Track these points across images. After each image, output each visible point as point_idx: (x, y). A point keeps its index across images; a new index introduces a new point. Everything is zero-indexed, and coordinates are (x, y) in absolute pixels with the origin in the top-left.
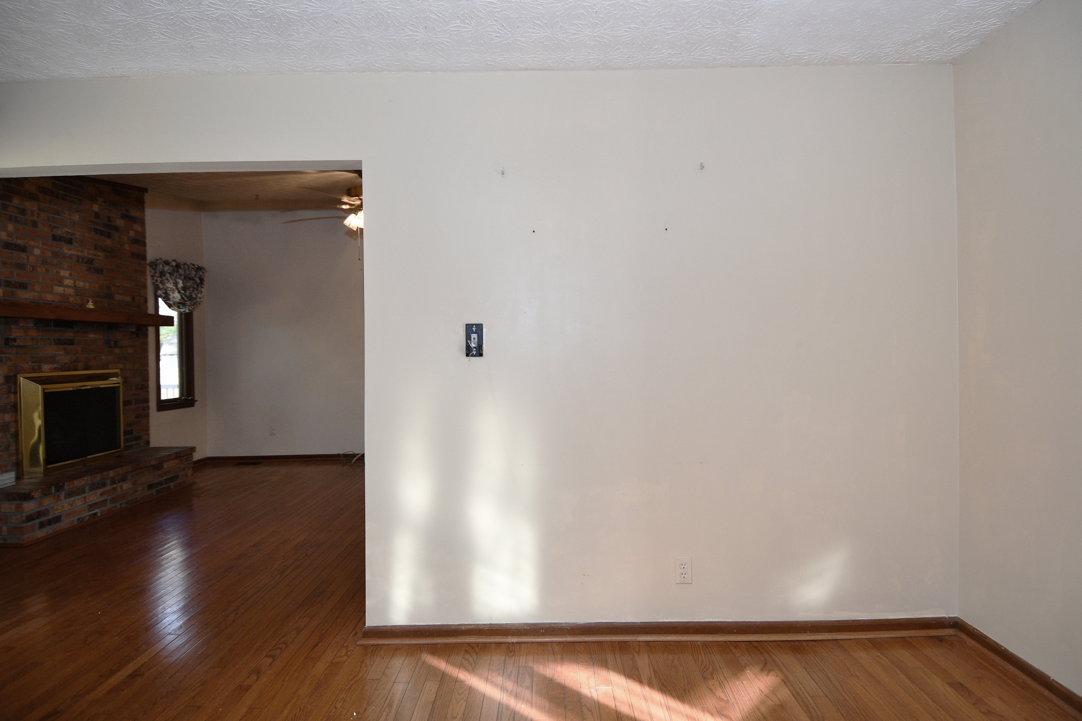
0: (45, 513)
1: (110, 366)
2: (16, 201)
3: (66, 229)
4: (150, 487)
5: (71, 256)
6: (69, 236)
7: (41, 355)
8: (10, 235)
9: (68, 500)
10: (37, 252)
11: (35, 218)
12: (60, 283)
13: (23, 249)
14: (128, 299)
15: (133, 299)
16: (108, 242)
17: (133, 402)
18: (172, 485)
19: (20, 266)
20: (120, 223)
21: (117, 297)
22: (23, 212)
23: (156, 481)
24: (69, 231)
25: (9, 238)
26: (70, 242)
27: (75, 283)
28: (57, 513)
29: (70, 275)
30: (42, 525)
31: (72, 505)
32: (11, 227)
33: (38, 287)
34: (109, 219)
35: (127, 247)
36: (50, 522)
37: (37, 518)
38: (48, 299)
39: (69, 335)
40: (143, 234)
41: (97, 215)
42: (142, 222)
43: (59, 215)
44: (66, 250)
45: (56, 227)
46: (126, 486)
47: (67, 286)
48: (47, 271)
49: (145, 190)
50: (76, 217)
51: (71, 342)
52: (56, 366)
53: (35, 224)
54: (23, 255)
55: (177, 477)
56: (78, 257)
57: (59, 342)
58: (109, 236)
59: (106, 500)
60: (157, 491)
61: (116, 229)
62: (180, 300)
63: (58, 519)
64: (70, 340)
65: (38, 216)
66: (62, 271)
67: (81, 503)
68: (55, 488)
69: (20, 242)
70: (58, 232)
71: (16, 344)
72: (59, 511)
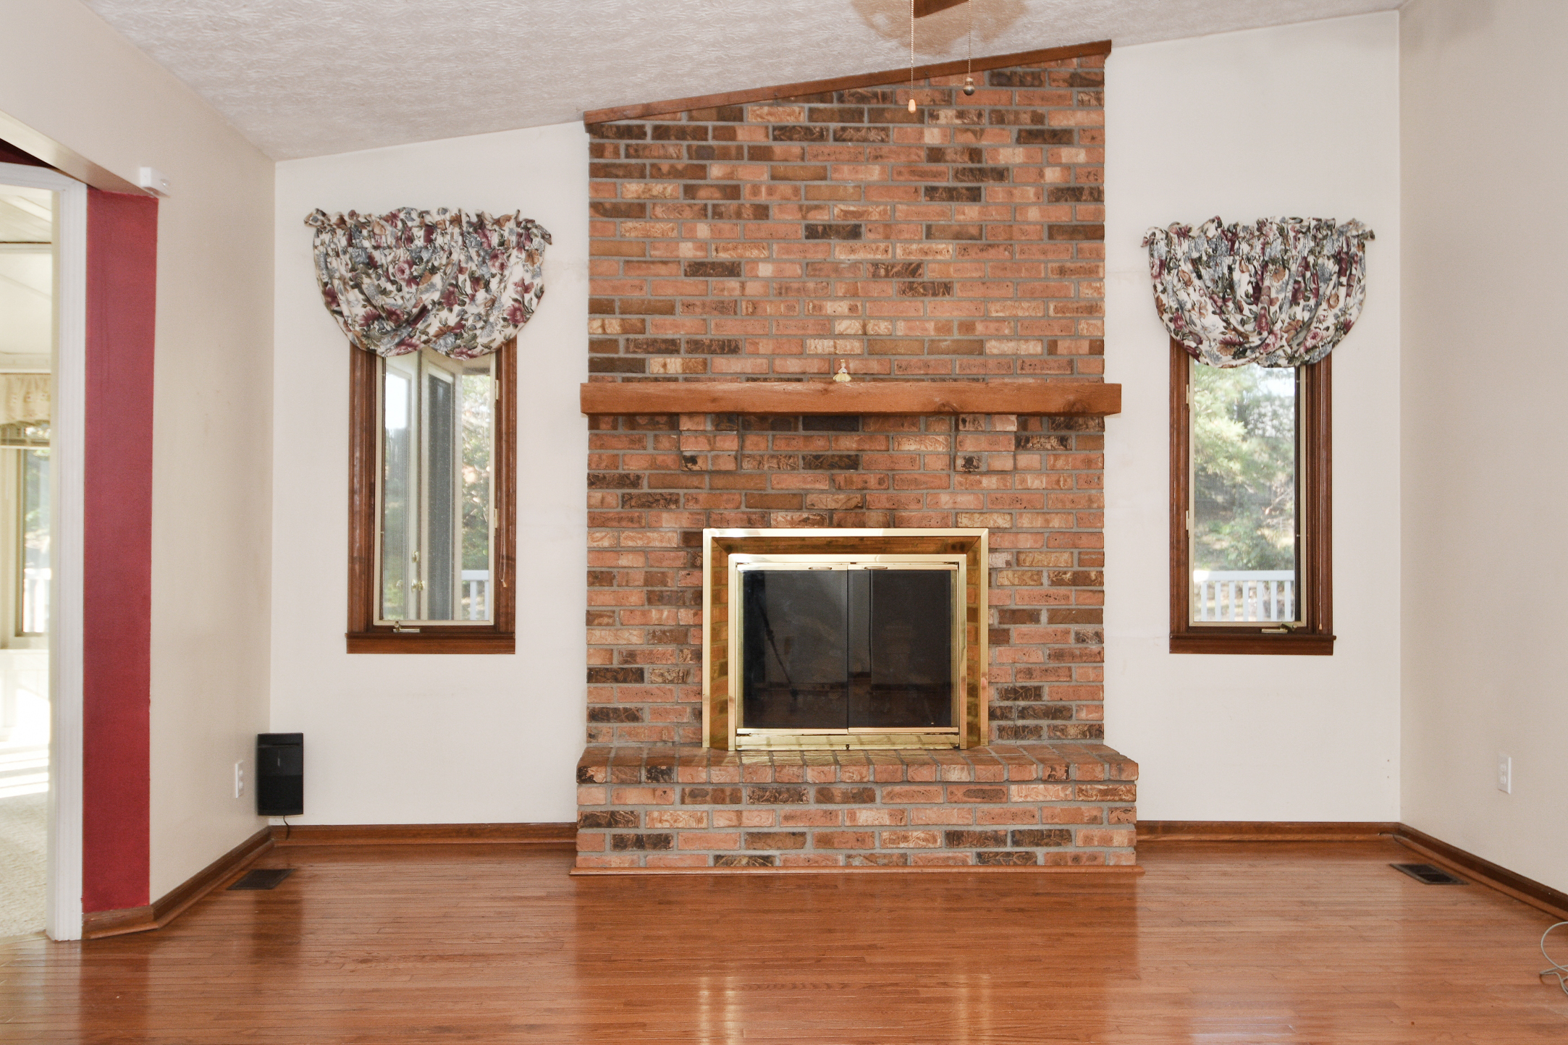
0: (631, 819)
1: (964, 520)
2: (716, 170)
3: (843, 207)
4: (954, 838)
5: (855, 265)
6: (853, 222)
7: (770, 491)
8: (702, 245)
9: (690, 807)
10: (765, 270)
11: (763, 198)
12: (825, 329)
13: (732, 270)
14: (1035, 348)
15: (1052, 347)
16: (970, 213)
17: (1044, 617)
18: (1041, 853)
19: (726, 308)
20: (1011, 155)
21: (993, 347)
22: (732, 192)
23: (978, 829)
24: (852, 208)
25: (699, 254)
26: (854, 233)
27: (864, 327)
28: (661, 828)
29: (853, 309)
30: (620, 844)
31: (700, 820)
32: (703, 230)
33: (765, 347)
34: (975, 154)
35: (1033, 214)
36: (640, 842)
37: (609, 825)
38: (791, 370)
39: (847, 443)
40: (1096, 169)
41: (936, 154)
42: (1095, 138)
43: (824, 178)
44: (841, 252)
45: (817, 207)
46: (866, 815)
47: (842, 336)
48: (791, 308)
49: (1103, 48)
50: (874, 173)
51: (852, 462)
52: (805, 515)
53: (762, 212)
54: (733, 283)
55: (1063, 836)
56: (876, 265)
57: (815, 462)
58: (974, 195)
59: (803, 834)
60: (979, 855)
61: (1000, 174)
62: (1223, 333)
63: (662, 841)
64: (848, 457)
65: (771, 191)
66: (829, 304)
67: (727, 823)
68: (649, 771)
69: (724, 256)
70: (820, 218)
71: (696, 468)
72: (667, 825)
